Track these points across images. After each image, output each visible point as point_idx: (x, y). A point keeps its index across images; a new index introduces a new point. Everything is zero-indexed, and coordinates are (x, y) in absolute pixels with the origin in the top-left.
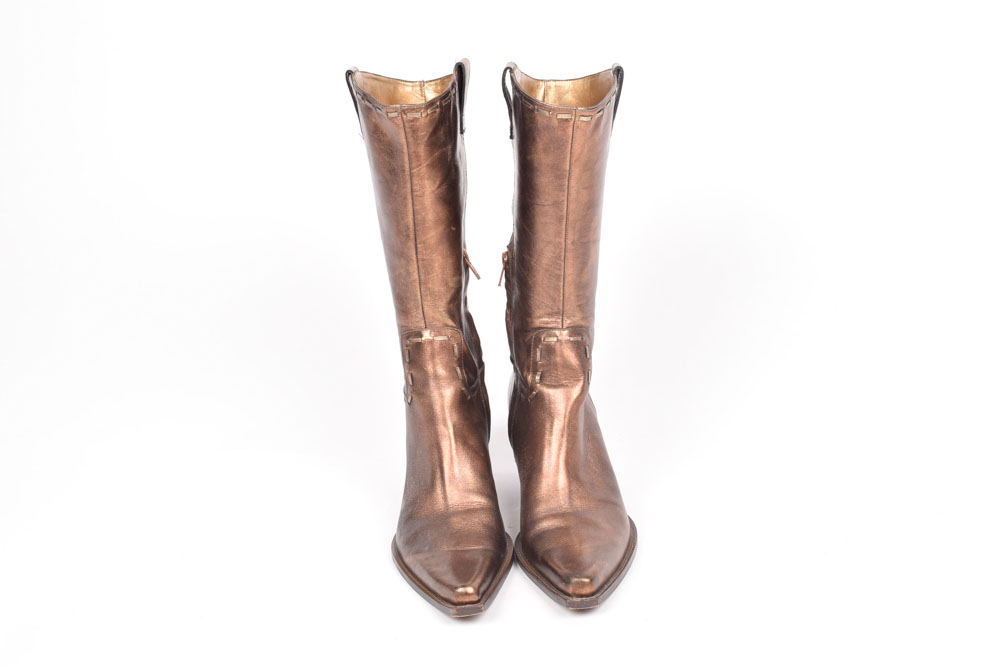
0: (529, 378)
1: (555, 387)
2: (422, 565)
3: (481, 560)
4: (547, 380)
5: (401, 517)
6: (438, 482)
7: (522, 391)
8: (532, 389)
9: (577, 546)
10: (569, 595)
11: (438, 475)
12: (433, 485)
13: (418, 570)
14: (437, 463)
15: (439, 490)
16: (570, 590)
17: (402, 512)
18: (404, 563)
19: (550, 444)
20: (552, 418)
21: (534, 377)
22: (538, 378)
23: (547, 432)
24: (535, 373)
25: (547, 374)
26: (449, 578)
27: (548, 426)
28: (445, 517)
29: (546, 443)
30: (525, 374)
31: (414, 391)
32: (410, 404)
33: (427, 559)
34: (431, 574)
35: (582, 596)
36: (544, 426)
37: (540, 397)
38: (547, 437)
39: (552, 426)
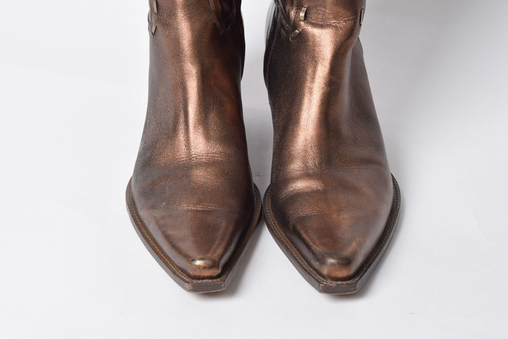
0: (292, 14)
1: (322, 26)
2: (157, 223)
3: (224, 225)
4: (313, 17)
5: (138, 161)
6: (181, 127)
7: (282, 26)
8: (295, 26)
9: (335, 216)
10: (323, 276)
11: (182, 120)
12: (175, 130)
13: (152, 228)
14: (181, 106)
15: (181, 136)
16: (325, 271)
17: (140, 155)
18: (138, 215)
19: (311, 93)
20: (315, 63)
21: (297, 13)
22: (302, 14)
23: (309, 78)
24: (299, 7)
25: (313, 11)
26: (188, 246)
27: (310, 71)
28: (187, 167)
29: (307, 91)
30: (288, 7)
31: (159, 20)
32: (154, 34)
33: (163, 218)
34: (167, 237)
35: (337, 279)
36: (306, 71)
37: (303, 37)
38: (308, 84)
39: (314, 72)
